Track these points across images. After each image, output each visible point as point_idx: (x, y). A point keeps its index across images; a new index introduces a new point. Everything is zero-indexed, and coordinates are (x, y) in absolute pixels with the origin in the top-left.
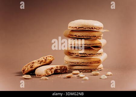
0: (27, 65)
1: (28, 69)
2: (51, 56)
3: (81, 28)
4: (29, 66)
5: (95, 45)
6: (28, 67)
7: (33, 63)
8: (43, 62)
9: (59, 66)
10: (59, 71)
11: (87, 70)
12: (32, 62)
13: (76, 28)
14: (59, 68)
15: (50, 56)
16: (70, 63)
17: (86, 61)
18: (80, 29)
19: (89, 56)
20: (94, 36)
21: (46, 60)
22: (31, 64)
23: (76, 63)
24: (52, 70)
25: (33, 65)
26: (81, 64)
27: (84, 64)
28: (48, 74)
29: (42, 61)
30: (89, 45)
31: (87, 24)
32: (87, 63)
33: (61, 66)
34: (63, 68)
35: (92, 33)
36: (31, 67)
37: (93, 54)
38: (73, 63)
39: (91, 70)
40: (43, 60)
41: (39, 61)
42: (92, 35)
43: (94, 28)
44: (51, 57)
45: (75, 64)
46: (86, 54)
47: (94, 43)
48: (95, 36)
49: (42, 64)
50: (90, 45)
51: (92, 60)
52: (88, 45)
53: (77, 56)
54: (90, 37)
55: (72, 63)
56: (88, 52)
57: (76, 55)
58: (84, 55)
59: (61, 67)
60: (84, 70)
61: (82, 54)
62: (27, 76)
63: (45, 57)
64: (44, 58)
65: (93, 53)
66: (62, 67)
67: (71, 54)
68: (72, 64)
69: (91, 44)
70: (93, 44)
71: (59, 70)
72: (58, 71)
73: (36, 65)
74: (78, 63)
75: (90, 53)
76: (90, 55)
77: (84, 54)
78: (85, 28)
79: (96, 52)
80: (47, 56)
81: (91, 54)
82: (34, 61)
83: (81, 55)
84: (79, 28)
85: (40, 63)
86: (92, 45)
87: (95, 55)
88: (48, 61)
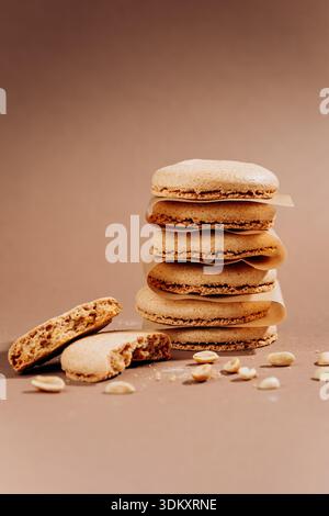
0: (26, 335)
1: (31, 352)
2: (111, 298)
3: (210, 192)
4: (36, 341)
5: (257, 254)
6: (33, 345)
7: (49, 328)
8: (86, 323)
9: (144, 335)
10: (146, 354)
11: (233, 343)
12: (45, 325)
13: (192, 192)
14: (145, 345)
15: (107, 299)
16: (170, 321)
17: (227, 312)
18: (206, 197)
19: (237, 292)
20: (254, 222)
21: (94, 315)
22: (40, 333)
23: (191, 321)
24: (127, 353)
25: (49, 337)
26: (211, 324)
27: (222, 323)
28: (115, 369)
29: (82, 319)
30: (239, 254)
31: (232, 180)
32: (232, 320)
33: (151, 334)
34: (157, 342)
35: (249, 211)
36: (43, 344)
37: (249, 287)
38: (181, 322)
39: (245, 343)
40: (86, 314)
41: (67, 321)
42: (249, 219)
43: (257, 193)
44: (110, 303)
45: (188, 324)
46: (226, 285)
47: (256, 246)
48: (258, 222)
49: (82, 329)
50: (244, 255)
51: (249, 308)
52: (235, 255)
53: (196, 296)
54: (241, 225)
55: (176, 319)
56: (235, 279)
57: (190, 291)
58: (219, 291)
59: (151, 340)
60: (224, 344)
61: (212, 286)
62: (47, 382)
63: (91, 304)
64: (86, 309)
65: (251, 283)
66: (155, 338)
67: (168, 287)
68: (175, 323)
69: (244, 252)
70: (251, 251)
71: (144, 350)
72: (142, 353)
73: (61, 335)
74: (198, 320)
75: (242, 283)
76: (239, 288)
77: (220, 286)
78: (225, 195)
79: (259, 277)
80: (97, 301)
81: (244, 286)
82: (53, 321)
83: (210, 291)
84: (202, 193)
85: (75, 328)
86: (249, 254)
87: (257, 290)
88: (100, 320)
